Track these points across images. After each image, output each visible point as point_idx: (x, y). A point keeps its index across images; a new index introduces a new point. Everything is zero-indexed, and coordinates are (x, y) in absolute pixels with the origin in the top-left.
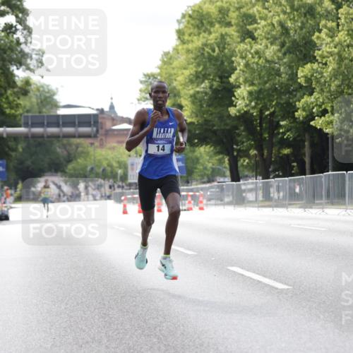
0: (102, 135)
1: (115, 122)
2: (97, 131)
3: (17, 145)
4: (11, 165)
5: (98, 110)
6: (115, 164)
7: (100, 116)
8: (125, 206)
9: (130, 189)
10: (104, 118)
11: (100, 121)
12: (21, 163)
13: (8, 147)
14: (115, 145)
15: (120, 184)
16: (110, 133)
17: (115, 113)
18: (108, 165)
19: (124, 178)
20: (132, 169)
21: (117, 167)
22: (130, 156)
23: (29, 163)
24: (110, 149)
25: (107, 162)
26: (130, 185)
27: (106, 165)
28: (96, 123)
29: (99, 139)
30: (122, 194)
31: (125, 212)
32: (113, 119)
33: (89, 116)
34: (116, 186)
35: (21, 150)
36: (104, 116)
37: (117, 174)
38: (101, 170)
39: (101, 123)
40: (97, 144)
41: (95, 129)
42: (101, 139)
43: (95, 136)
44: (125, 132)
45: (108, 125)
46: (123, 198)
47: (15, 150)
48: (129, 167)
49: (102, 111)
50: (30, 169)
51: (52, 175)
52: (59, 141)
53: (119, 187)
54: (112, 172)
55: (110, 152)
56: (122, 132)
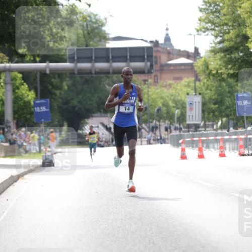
0: (157, 71)
1: (171, 56)
2: (152, 66)
3: (62, 82)
4: (55, 104)
5: (151, 42)
6: (171, 104)
7: (155, 49)
8: (183, 150)
9: (189, 131)
10: (159, 51)
11: (154, 54)
12: (67, 102)
13: (52, 84)
14: (171, 82)
15: (177, 125)
16: (166, 68)
17: (171, 45)
18: (164, 105)
19: (182, 118)
20: (191, 109)
21: (174, 107)
22: (188, 94)
23: (75, 102)
24: (165, 87)
25: (162, 101)
26: (189, 126)
27: (161, 105)
28: (150, 57)
29: (153, 75)
30: (180, 137)
31: (183, 157)
32: (169, 53)
33: (142, 49)
34: (173, 128)
35: (66, 88)
36: (160, 49)
37: (173, 114)
38: (156, 109)
39: (156, 57)
40: (151, 81)
41: (149, 64)
42: (156, 76)
43: (149, 72)
44: (183, 67)
45: (164, 59)
46: (181, 141)
47: (59, 88)
48: (188, 107)
49: (156, 43)
50: (76, 109)
51: (101, 116)
52: (108, 77)
53: (176, 129)
54: (168, 113)
55: (165, 90)
56: (178, 68)
